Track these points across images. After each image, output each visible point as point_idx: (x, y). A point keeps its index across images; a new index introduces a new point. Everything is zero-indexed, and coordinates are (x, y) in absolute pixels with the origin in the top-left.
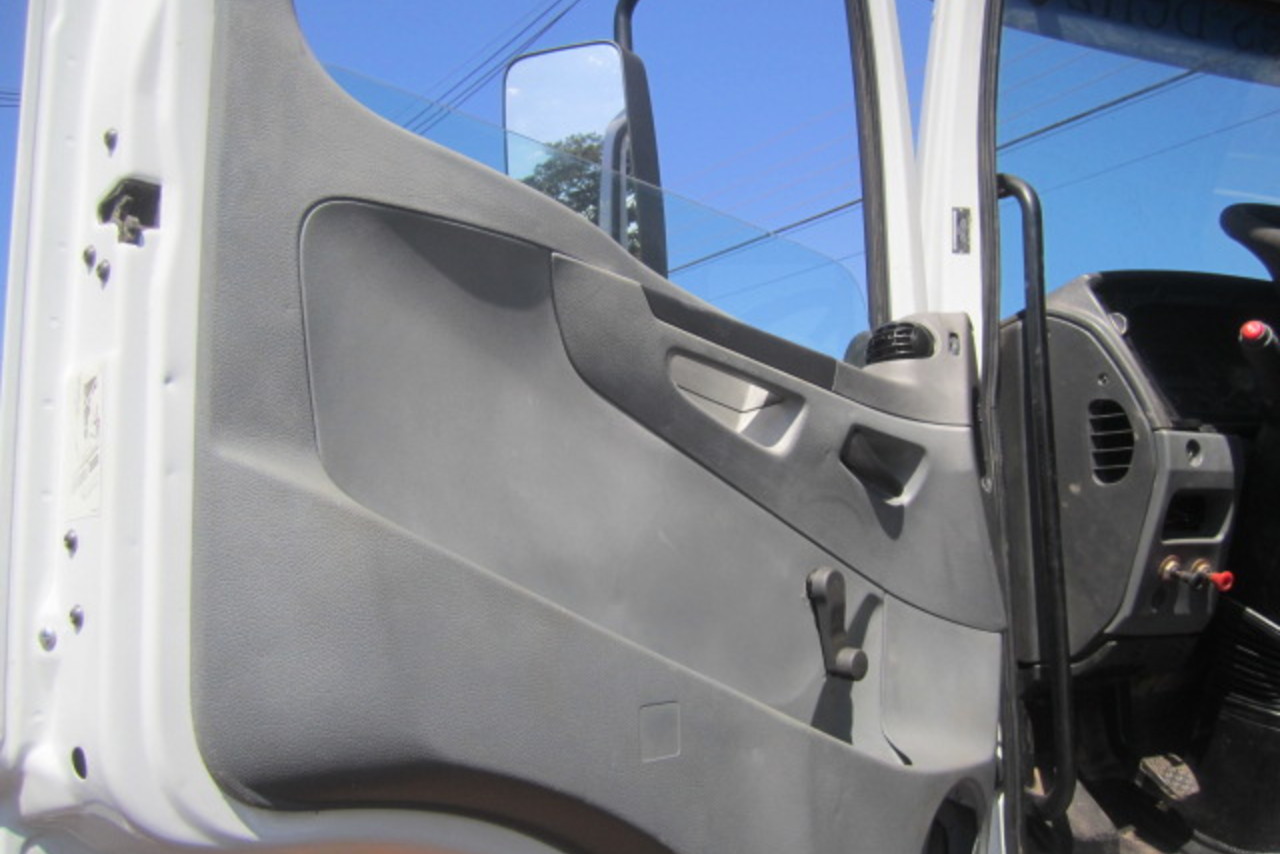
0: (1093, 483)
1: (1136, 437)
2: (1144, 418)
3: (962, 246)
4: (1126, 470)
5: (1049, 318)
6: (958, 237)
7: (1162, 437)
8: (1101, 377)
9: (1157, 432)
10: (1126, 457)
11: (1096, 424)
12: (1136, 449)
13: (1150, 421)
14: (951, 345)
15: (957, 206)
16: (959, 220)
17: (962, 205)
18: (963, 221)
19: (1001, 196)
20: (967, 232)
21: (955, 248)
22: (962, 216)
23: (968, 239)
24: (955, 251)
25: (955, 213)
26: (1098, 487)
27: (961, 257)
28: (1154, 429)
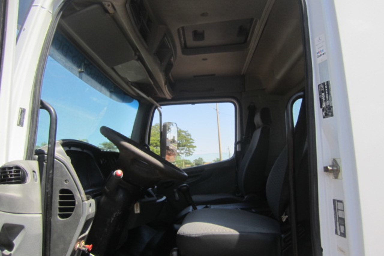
0: (58, 219)
1: (77, 203)
2: (80, 197)
3: (21, 123)
4: (71, 214)
5: (55, 159)
6: (20, 119)
7: (85, 203)
8: (66, 181)
9: (84, 202)
10: (72, 210)
11: (61, 198)
12: (76, 207)
13: (82, 198)
14: (34, 177)
15: (22, 107)
16: (21, 113)
17: (23, 107)
18: (23, 113)
19: (41, 108)
20: (23, 119)
21: (18, 124)
22: (23, 111)
23: (23, 121)
24: (18, 125)
25: (21, 110)
26: (60, 220)
27: (20, 128)
28: (83, 201)
